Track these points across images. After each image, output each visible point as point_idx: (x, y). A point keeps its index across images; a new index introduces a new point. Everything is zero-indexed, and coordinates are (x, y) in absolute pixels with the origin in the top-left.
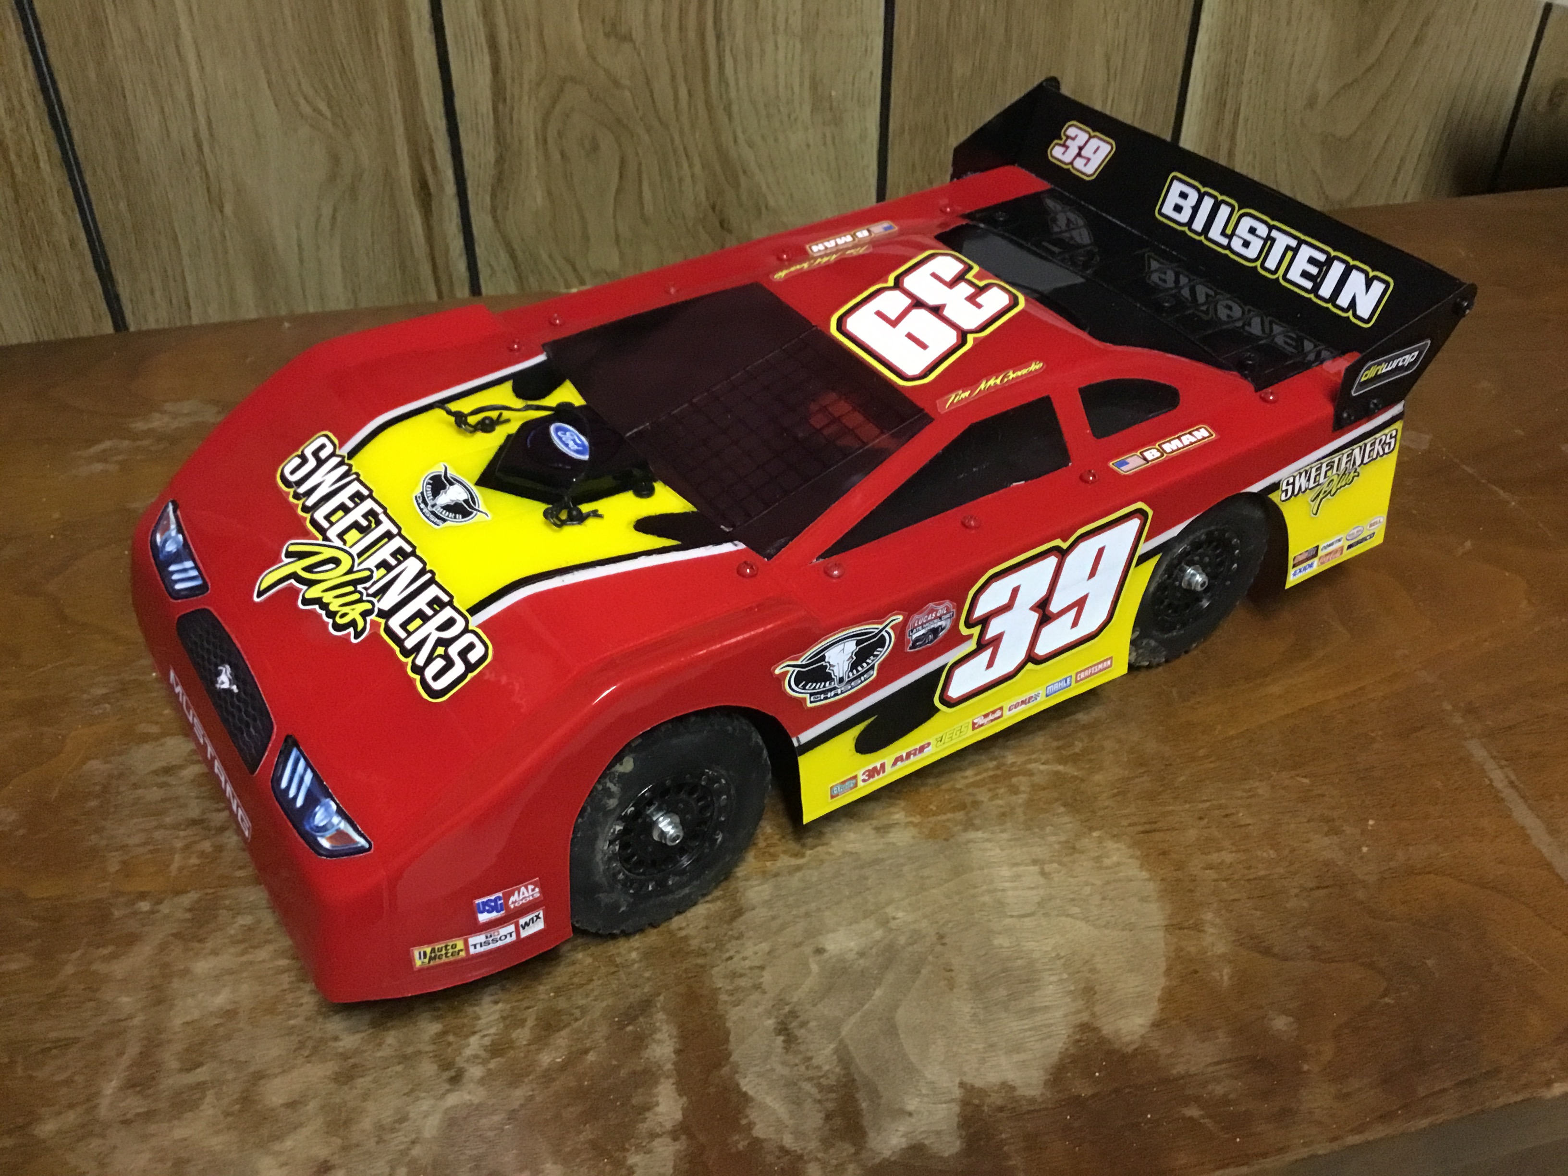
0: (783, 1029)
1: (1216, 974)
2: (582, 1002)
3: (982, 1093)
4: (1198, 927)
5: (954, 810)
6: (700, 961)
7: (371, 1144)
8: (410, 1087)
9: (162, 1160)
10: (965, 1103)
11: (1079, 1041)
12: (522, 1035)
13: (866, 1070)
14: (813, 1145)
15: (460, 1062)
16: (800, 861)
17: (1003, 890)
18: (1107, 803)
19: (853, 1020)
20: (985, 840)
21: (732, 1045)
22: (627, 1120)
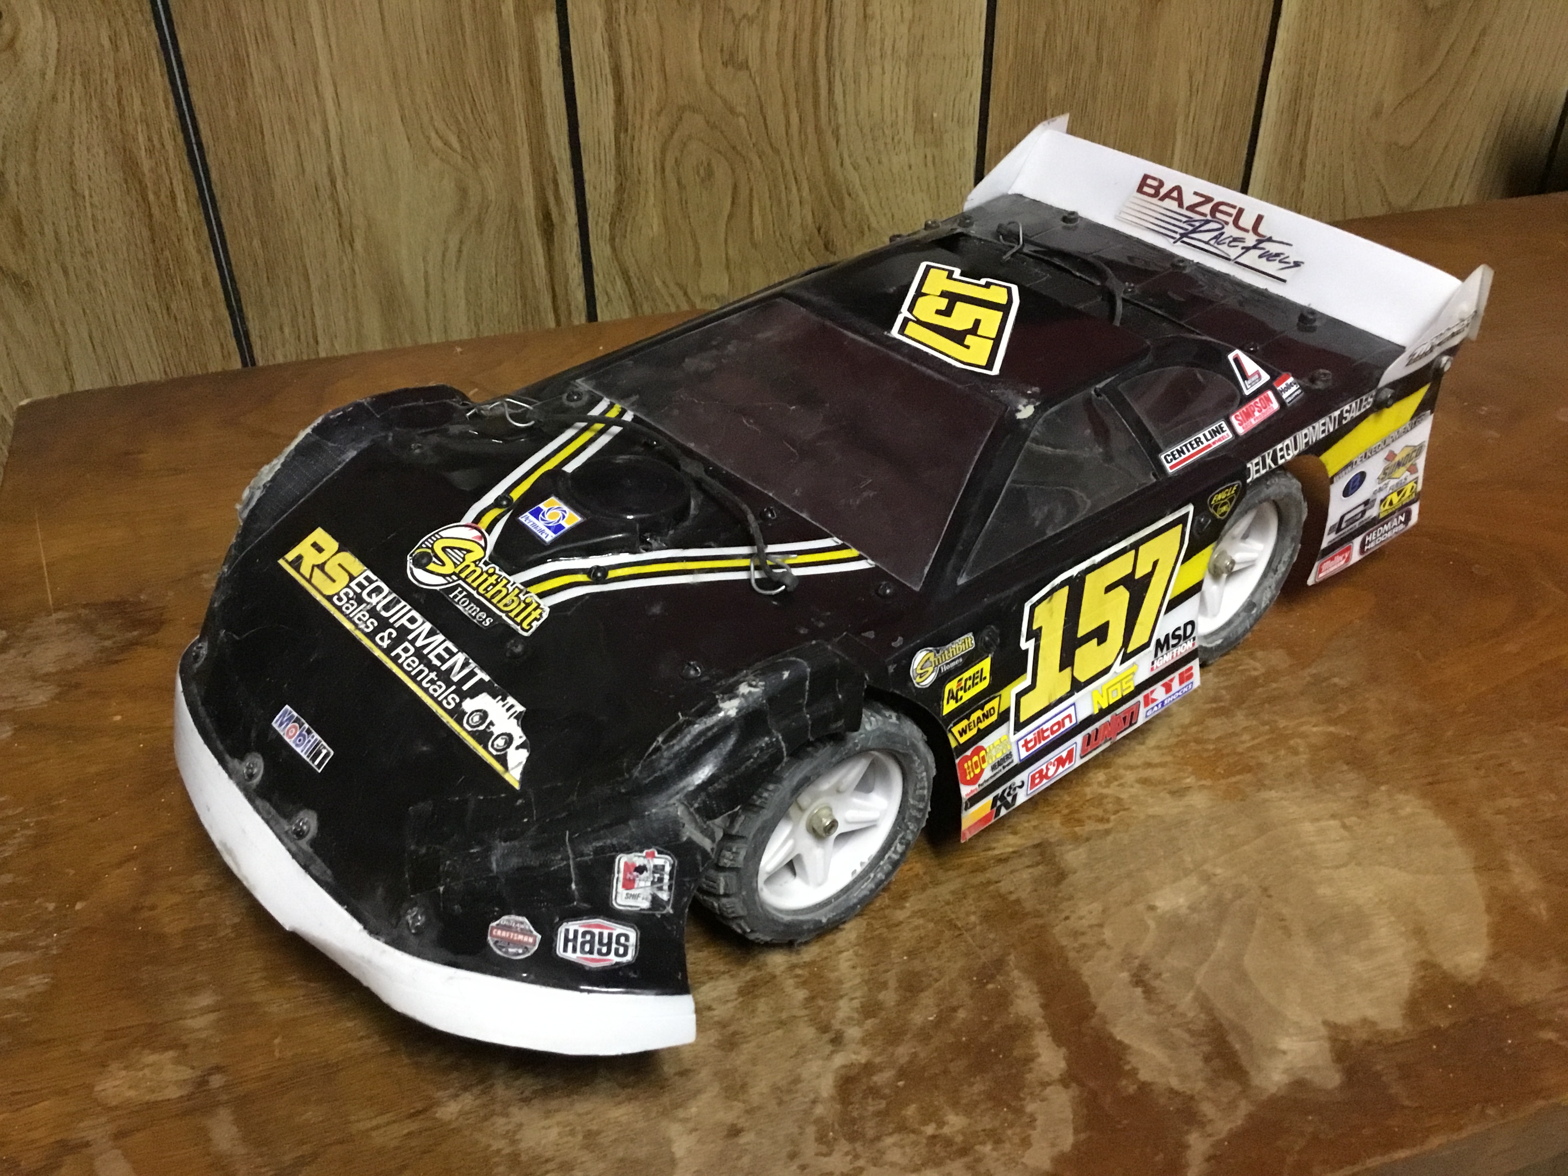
0: (1138, 980)
1: (1533, 909)
2: (936, 964)
3: (1347, 1029)
4: (1504, 867)
5: (1240, 772)
6: (1040, 922)
7: (772, 1107)
8: (795, 1049)
9: (572, 1133)
10: (1333, 1040)
11: (1423, 977)
12: (889, 997)
13: (1231, 1015)
14: (1200, 1085)
15: (836, 1025)
16: (1107, 826)
17: (1312, 844)
18: (1385, 760)
19: (1204, 969)
20: (1282, 799)
21: (1094, 999)
22: (1014, 1071)
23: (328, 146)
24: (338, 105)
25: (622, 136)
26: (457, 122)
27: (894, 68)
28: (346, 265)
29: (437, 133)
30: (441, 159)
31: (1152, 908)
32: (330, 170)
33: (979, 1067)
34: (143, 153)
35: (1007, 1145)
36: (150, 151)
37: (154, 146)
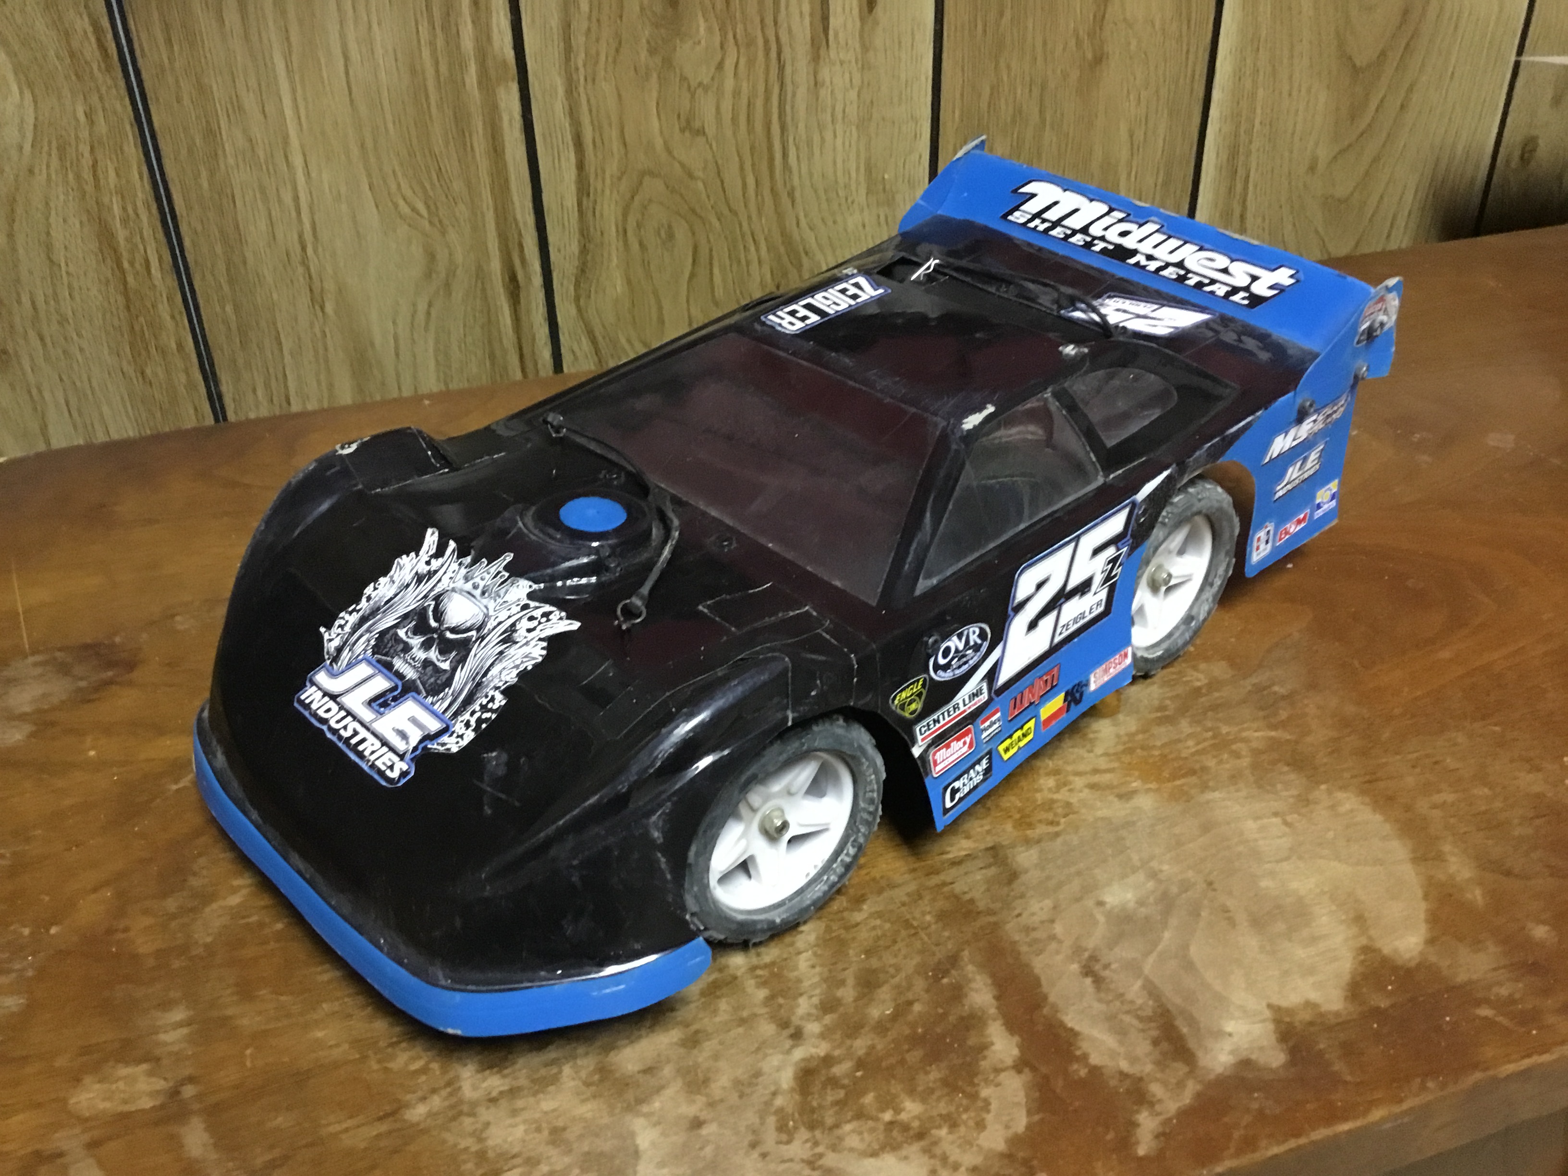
0: (1088, 971)
1: (1469, 896)
2: (893, 961)
3: (1290, 1012)
4: (1440, 857)
5: (1184, 776)
6: (992, 919)
7: (734, 1098)
8: (756, 1045)
9: (538, 1130)
10: (1277, 1022)
11: (1362, 962)
12: (848, 993)
13: (1178, 1000)
14: (1149, 1068)
15: (795, 1020)
16: (1057, 829)
17: (1256, 840)
18: (1325, 760)
19: (1151, 959)
20: (1224, 800)
21: (1045, 988)
22: (968, 1059)
23: (299, 213)
24: (308, 174)
25: (585, 202)
26: (423, 188)
27: (845, 132)
28: (317, 330)
29: (404, 199)
30: (410, 226)
31: (1101, 904)
32: (301, 236)
33: (934, 1056)
34: (118, 225)
35: (962, 1130)
36: (125, 221)
37: (128, 216)
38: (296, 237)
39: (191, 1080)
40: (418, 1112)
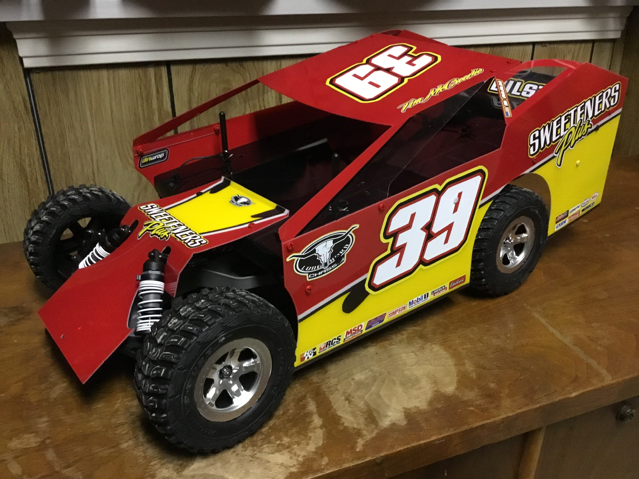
0: (347, 399)
1: (471, 375)
3: (410, 409)
6: (318, 385)
10: (405, 412)
11: (435, 395)
13: (374, 407)
14: (363, 426)
17: (405, 360)
18: (430, 336)
19: (367, 395)
20: (396, 348)
21: (333, 404)
22: (306, 425)
23: (93, 162)
31: (353, 379)
32: (93, 170)
33: (294, 425)
34: (27, 166)
35: (302, 445)
36: (30, 165)
38: (91, 171)
39: (48, 438)
40: (124, 446)
